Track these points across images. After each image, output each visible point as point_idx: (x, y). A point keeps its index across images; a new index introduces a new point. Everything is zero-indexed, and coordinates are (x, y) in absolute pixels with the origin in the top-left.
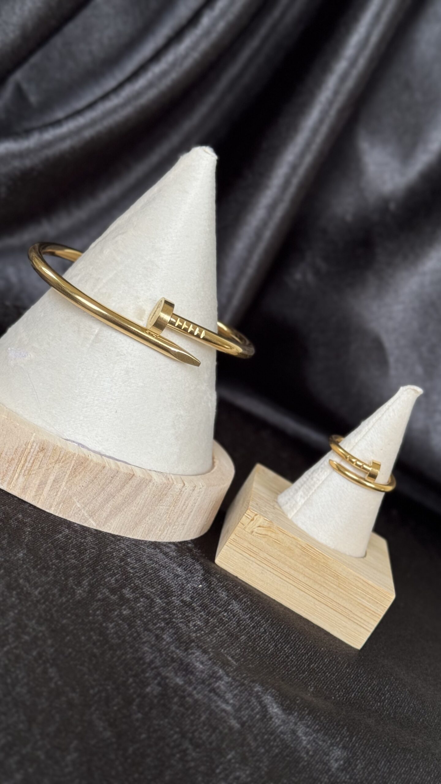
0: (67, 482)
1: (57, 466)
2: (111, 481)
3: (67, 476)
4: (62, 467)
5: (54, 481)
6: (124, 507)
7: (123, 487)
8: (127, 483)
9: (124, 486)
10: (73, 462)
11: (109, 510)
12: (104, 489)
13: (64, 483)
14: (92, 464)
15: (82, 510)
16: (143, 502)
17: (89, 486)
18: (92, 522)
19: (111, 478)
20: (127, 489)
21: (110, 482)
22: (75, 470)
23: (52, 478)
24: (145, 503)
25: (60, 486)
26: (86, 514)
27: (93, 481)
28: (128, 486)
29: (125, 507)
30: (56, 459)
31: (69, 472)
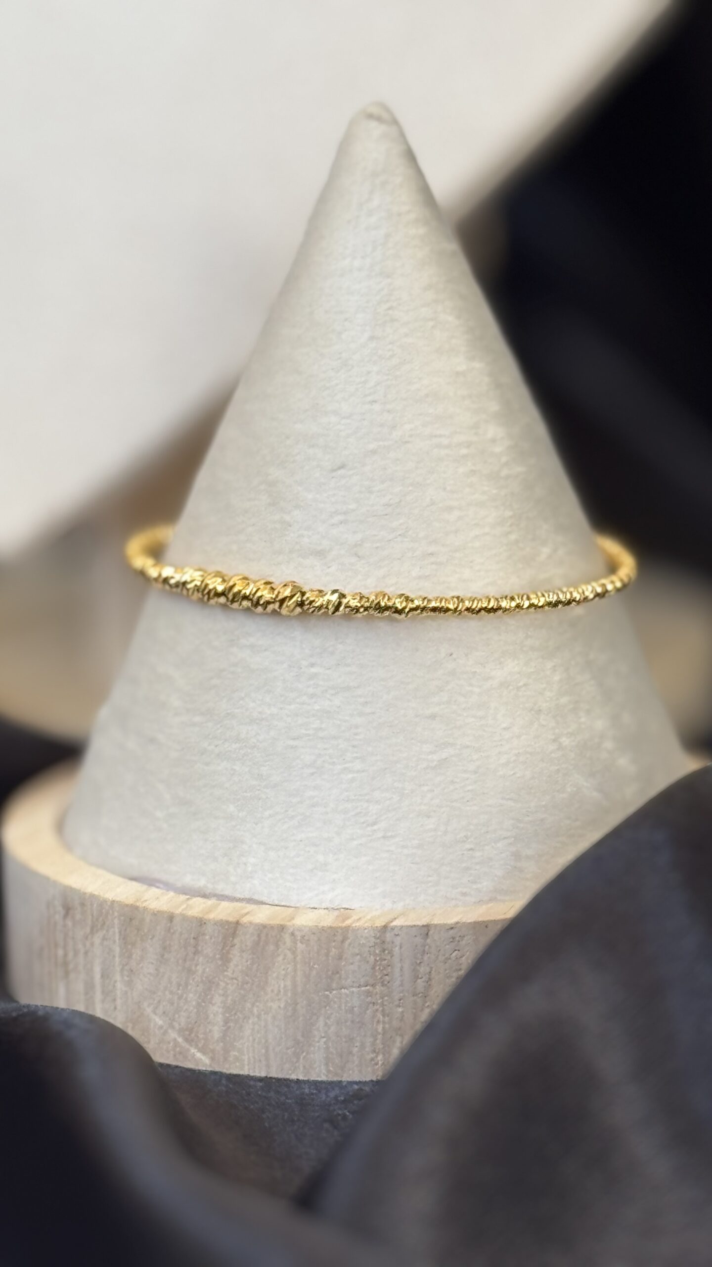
0: (122, 970)
1: (97, 940)
2: (195, 947)
3: (117, 959)
4: (104, 939)
5: (102, 976)
6: (248, 1005)
7: (225, 959)
8: (233, 946)
9: (228, 952)
10: (116, 921)
11: (219, 1019)
12: (190, 971)
13: (118, 977)
14: (148, 920)
15: (170, 1031)
16: (289, 983)
17: (162, 970)
18: (199, 1055)
19: (192, 941)
20: (239, 961)
21: (196, 952)
22: (124, 938)
23: (97, 970)
24: (295, 986)
25: (114, 986)
26: (180, 1040)
27: (162, 956)
28: (236, 952)
29: (253, 1005)
30: (89, 922)
31: (117, 950)
